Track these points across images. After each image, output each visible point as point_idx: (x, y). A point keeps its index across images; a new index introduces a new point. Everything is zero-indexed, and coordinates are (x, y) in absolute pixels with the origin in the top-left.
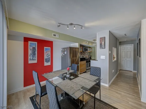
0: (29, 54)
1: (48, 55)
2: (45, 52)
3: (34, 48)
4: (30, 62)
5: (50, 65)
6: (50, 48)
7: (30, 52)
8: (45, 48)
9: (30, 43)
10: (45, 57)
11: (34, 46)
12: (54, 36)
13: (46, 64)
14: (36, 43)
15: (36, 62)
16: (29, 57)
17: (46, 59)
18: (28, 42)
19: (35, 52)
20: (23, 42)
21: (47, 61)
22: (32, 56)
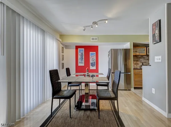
0: (79, 58)
1: (93, 60)
2: (90, 56)
3: (82, 53)
4: (79, 65)
5: (95, 69)
6: (95, 53)
7: (79, 57)
8: (90, 53)
9: (79, 50)
10: (91, 61)
11: (82, 52)
12: (92, 40)
13: (92, 68)
14: (83, 49)
15: (83, 65)
16: (79, 61)
17: (91, 63)
18: (78, 49)
19: (82, 56)
20: (75, 50)
21: (93, 65)
22: (81, 60)
